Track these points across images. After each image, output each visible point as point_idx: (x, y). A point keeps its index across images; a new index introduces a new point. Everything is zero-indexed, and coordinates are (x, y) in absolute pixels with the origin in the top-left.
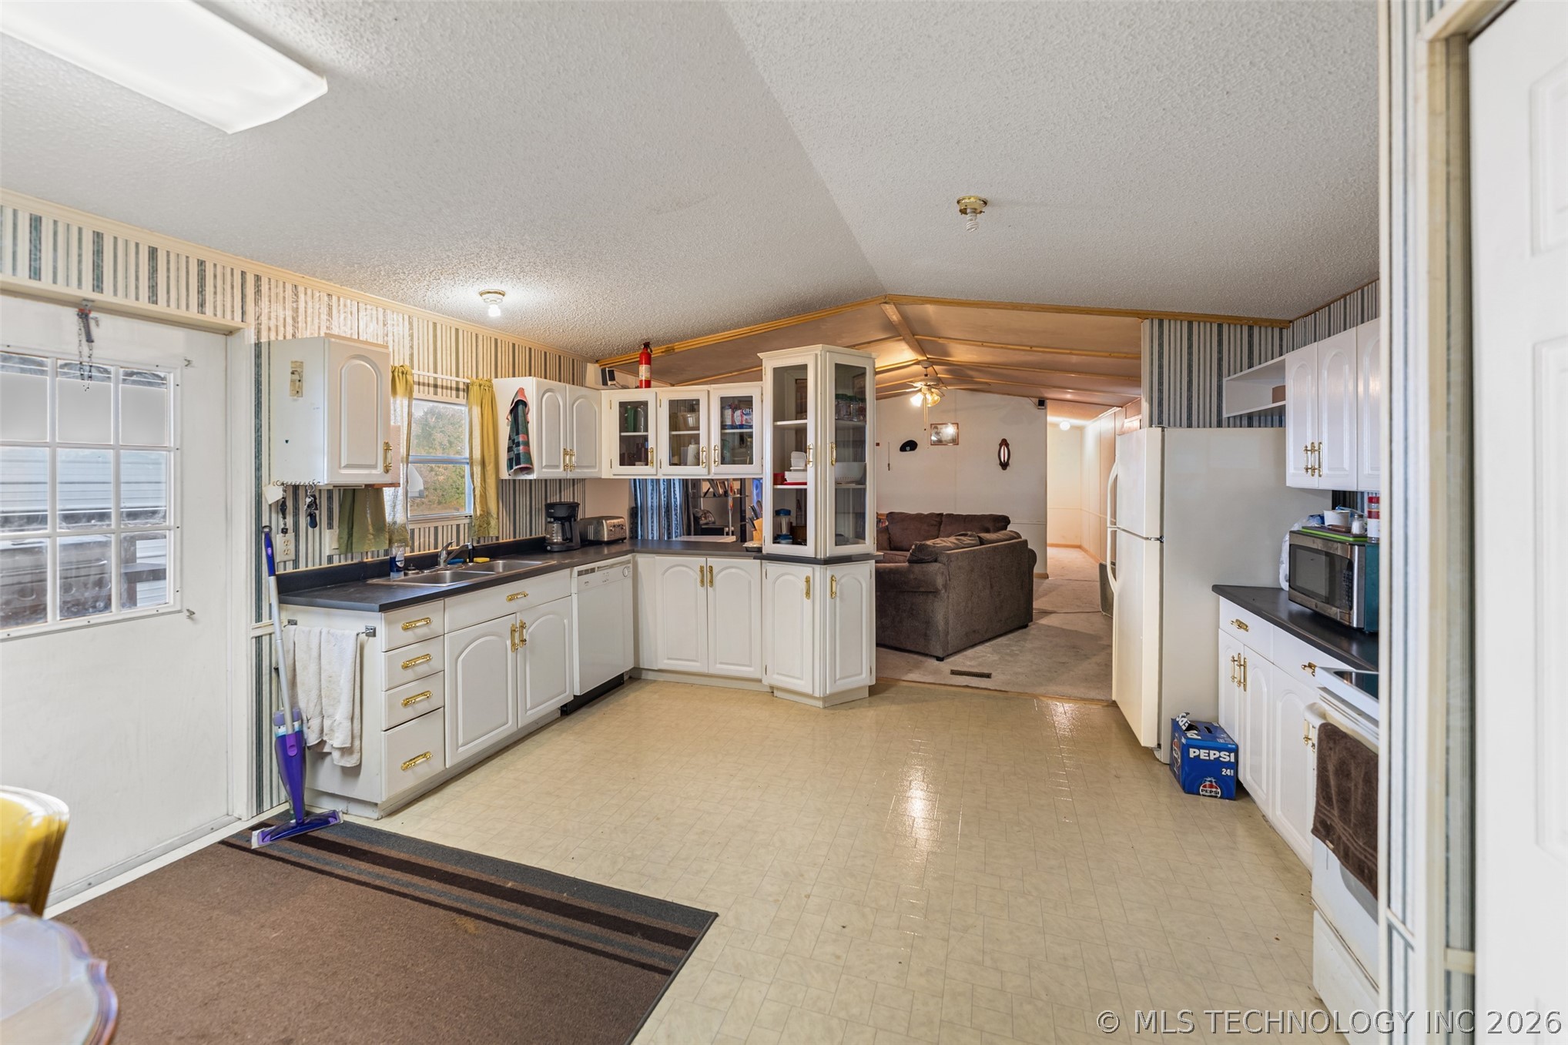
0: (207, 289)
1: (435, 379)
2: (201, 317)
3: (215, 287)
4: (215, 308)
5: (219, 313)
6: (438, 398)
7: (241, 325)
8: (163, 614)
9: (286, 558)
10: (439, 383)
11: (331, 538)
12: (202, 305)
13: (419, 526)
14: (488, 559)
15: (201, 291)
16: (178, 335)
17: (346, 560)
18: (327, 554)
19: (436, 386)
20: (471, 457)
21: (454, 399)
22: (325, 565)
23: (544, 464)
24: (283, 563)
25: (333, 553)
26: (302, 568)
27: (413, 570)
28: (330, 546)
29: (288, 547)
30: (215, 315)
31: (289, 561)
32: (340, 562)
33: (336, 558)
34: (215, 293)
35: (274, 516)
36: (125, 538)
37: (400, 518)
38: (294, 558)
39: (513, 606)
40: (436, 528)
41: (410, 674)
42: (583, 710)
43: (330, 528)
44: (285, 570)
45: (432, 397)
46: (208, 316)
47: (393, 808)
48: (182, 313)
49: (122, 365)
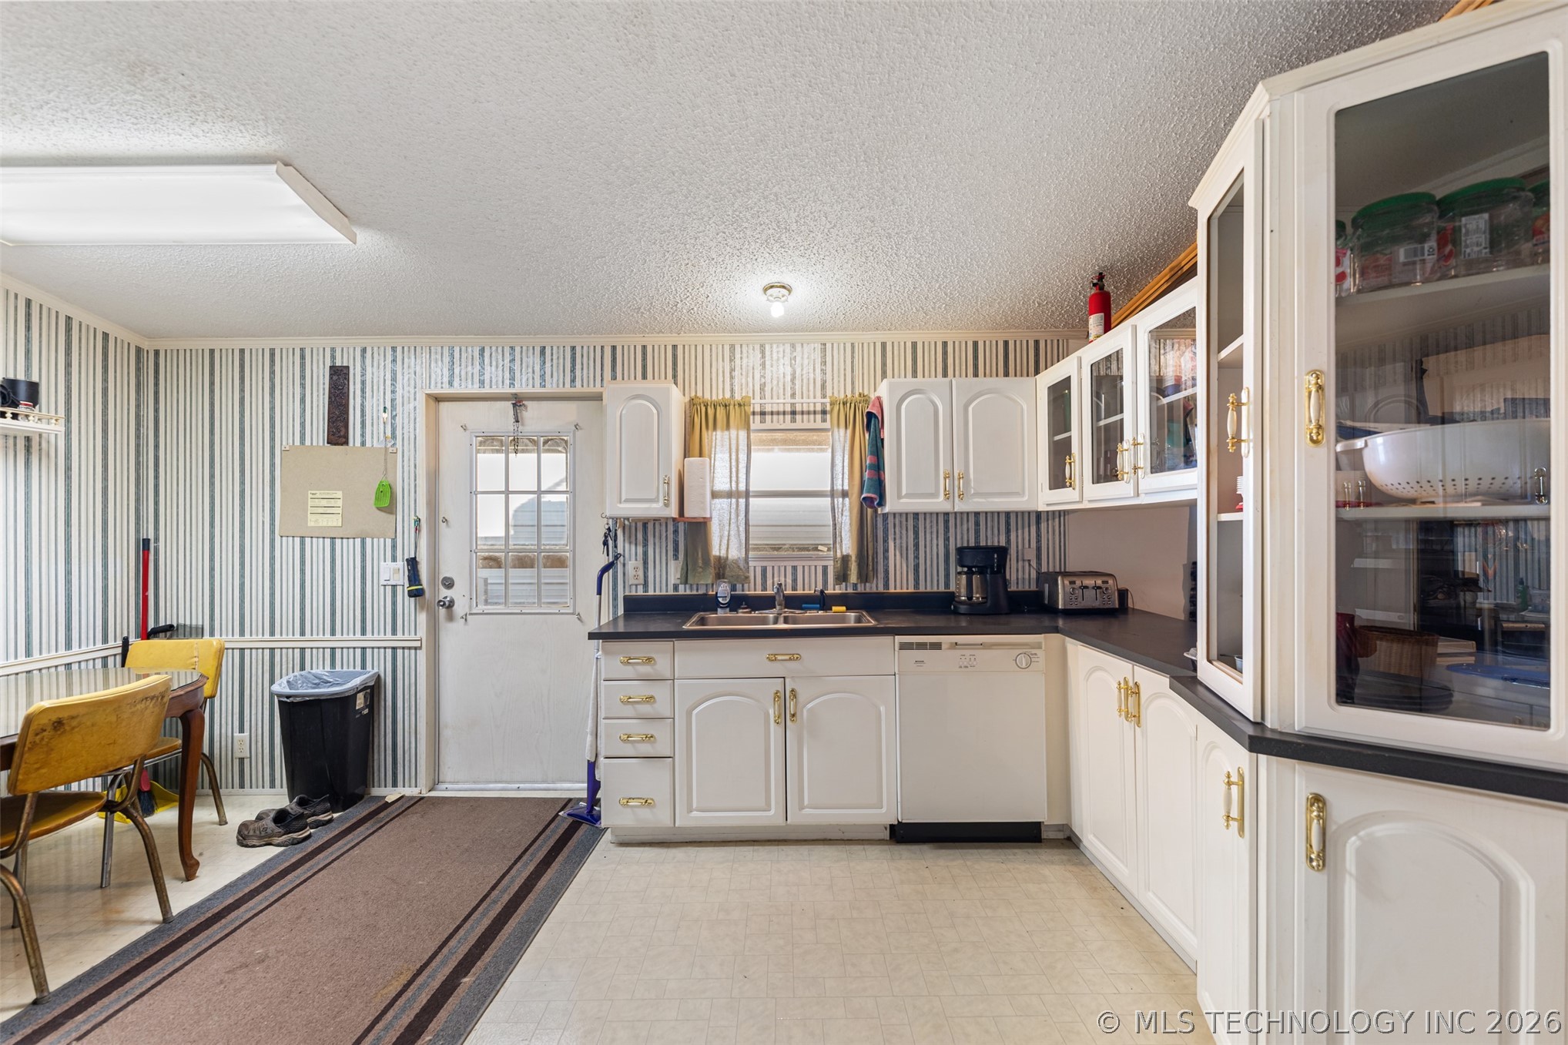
0: (577, 367)
1: (793, 405)
2: (573, 390)
3: (582, 364)
4: (582, 380)
5: (585, 384)
6: (798, 425)
7: (601, 390)
8: (562, 614)
9: (636, 582)
10: (798, 408)
11: (676, 568)
12: (573, 380)
13: (772, 563)
14: (844, 608)
15: (573, 370)
16: (572, 406)
17: (691, 590)
18: (673, 582)
19: (793, 413)
20: (832, 490)
21: (819, 425)
22: (671, 592)
23: (904, 492)
24: (634, 587)
25: (678, 582)
26: (651, 592)
27: (746, 608)
28: (675, 576)
29: (638, 573)
30: (582, 386)
31: (639, 585)
32: (685, 591)
33: (681, 587)
34: (582, 369)
35: (627, 545)
36: (544, 556)
37: (735, 553)
38: (643, 582)
39: (778, 669)
40: (794, 568)
41: (629, 710)
42: (925, 847)
43: (676, 559)
44: (636, 592)
45: (788, 425)
46: (579, 388)
47: (626, 839)
48: (561, 390)
49: (542, 435)
